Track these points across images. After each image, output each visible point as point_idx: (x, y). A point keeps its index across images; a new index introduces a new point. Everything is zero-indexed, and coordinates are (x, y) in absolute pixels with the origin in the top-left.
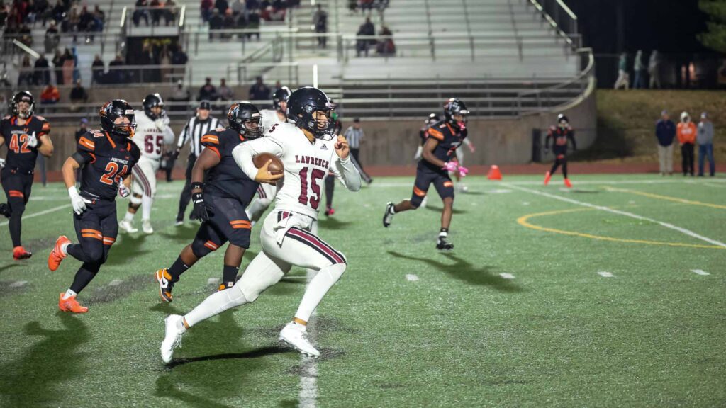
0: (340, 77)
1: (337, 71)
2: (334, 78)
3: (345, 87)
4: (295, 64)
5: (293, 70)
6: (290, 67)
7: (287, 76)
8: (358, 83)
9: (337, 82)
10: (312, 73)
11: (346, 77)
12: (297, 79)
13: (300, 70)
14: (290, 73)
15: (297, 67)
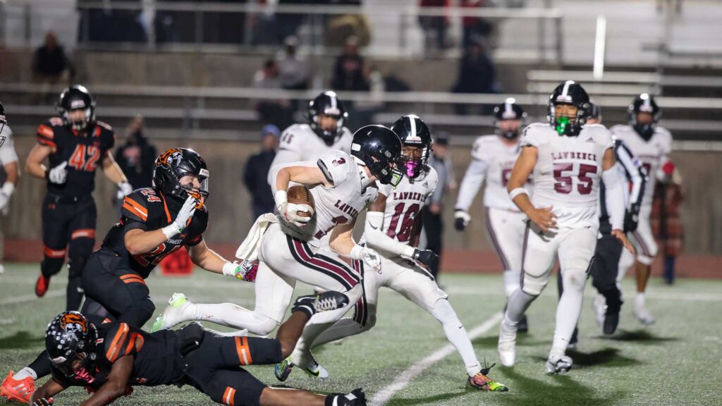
0: (662, 48)
1: (654, 33)
2: (646, 48)
3: (668, 71)
4: (554, 12)
5: (550, 28)
6: (541, 21)
7: (534, 41)
8: (702, 63)
9: (652, 58)
10: (593, 35)
11: (676, 47)
12: (559, 48)
13: (567, 28)
14: (541, 34)
15: (558, 21)
